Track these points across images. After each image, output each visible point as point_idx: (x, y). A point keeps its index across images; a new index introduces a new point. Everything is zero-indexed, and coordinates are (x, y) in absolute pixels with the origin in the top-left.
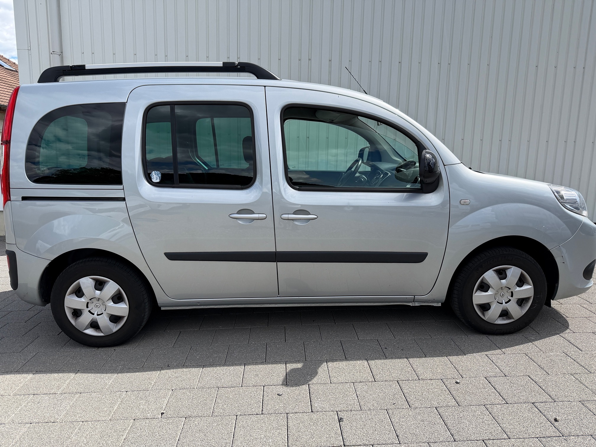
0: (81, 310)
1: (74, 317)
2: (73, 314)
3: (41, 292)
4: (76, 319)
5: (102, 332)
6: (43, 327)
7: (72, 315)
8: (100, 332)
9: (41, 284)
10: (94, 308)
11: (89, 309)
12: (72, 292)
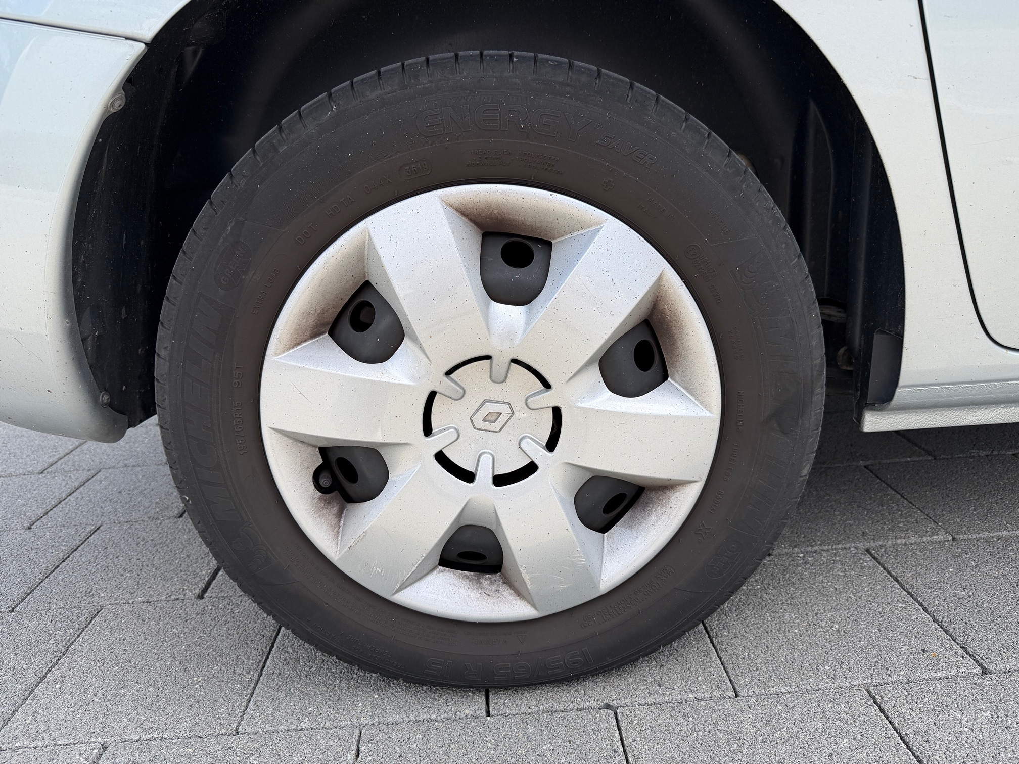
0: (383, 452)
1: (328, 502)
2: (325, 481)
3: (84, 340)
4: (340, 515)
5: (520, 593)
6: (110, 550)
7: (318, 486)
8: (506, 592)
9: (75, 274)
10: (467, 430)
11: (435, 443)
12: (311, 321)
